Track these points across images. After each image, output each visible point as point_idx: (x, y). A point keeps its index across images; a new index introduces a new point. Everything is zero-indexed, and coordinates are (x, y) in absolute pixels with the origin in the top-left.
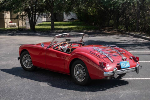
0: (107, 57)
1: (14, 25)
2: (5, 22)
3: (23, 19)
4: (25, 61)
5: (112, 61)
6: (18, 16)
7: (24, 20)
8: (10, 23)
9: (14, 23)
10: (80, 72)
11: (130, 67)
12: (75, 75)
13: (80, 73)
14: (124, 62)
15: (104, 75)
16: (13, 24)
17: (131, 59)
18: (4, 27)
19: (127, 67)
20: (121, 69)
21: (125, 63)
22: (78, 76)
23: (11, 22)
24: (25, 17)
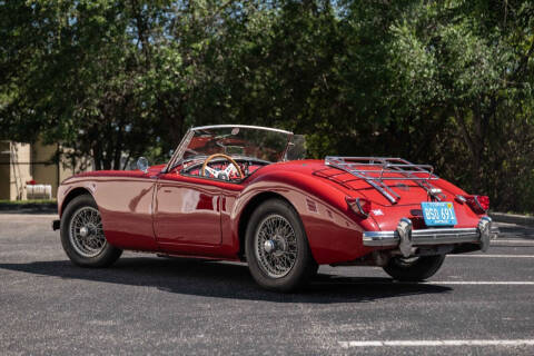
0: (373, 187)
1: (42, 191)
2: (12, 180)
3: (74, 164)
4: (78, 231)
5: (394, 200)
6: (59, 153)
7: (77, 169)
8: (30, 186)
9: (41, 186)
10: (275, 242)
11: (457, 227)
12: (259, 257)
13: (277, 246)
14: (437, 204)
15: (365, 244)
16: (40, 188)
17: (461, 203)
18: (9, 198)
19: (446, 222)
20: (426, 227)
21: (439, 208)
22: (268, 258)
23: (32, 183)
24: (84, 159)
